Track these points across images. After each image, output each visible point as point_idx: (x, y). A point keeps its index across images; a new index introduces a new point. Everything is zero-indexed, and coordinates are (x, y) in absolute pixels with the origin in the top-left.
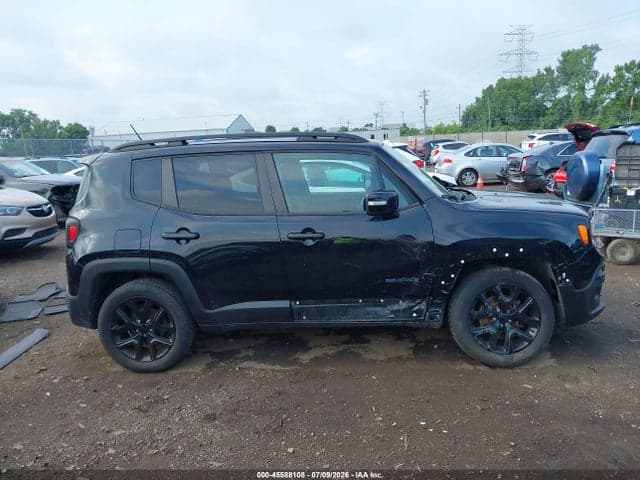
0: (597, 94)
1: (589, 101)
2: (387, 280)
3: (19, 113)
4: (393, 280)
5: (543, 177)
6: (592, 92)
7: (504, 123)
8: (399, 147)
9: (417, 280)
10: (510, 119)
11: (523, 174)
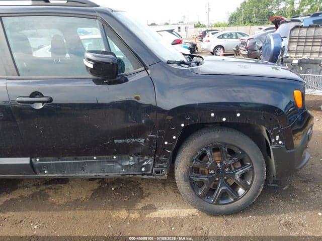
0: (300, 7)
1: (296, 11)
2: (116, 141)
4: (121, 141)
5: (258, 51)
6: (298, 5)
7: (250, 22)
8: (168, 31)
9: (142, 141)
10: (254, 20)
11: (248, 49)
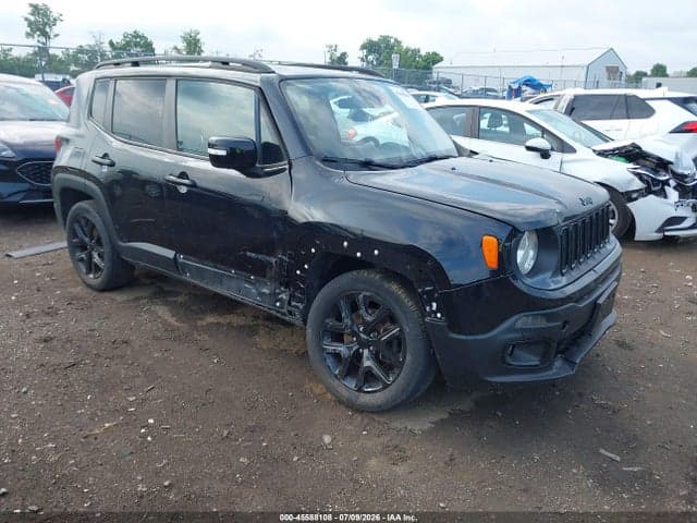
2: (248, 254)
3: (385, 39)
4: (254, 255)
9: (274, 261)
